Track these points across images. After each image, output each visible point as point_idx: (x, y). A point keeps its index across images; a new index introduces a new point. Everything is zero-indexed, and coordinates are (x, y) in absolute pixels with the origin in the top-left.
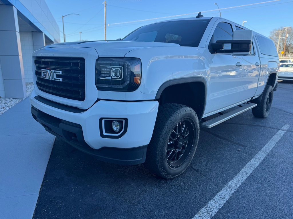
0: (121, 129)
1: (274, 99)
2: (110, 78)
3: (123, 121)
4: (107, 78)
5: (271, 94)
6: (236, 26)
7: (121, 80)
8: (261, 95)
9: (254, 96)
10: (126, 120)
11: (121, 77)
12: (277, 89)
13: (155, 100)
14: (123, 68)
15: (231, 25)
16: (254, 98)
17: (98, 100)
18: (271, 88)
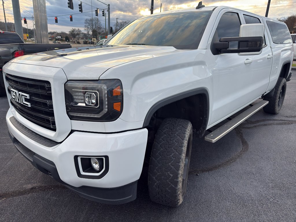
0: (101, 168)
1: (288, 90)
2: (84, 105)
3: (103, 159)
4: (80, 104)
5: (284, 88)
6: (243, 14)
7: (97, 108)
8: (273, 89)
9: (265, 92)
10: (107, 157)
11: (96, 105)
12: (290, 79)
13: (143, 128)
14: (98, 93)
15: (238, 14)
16: (265, 94)
17: (72, 131)
18: (284, 80)
